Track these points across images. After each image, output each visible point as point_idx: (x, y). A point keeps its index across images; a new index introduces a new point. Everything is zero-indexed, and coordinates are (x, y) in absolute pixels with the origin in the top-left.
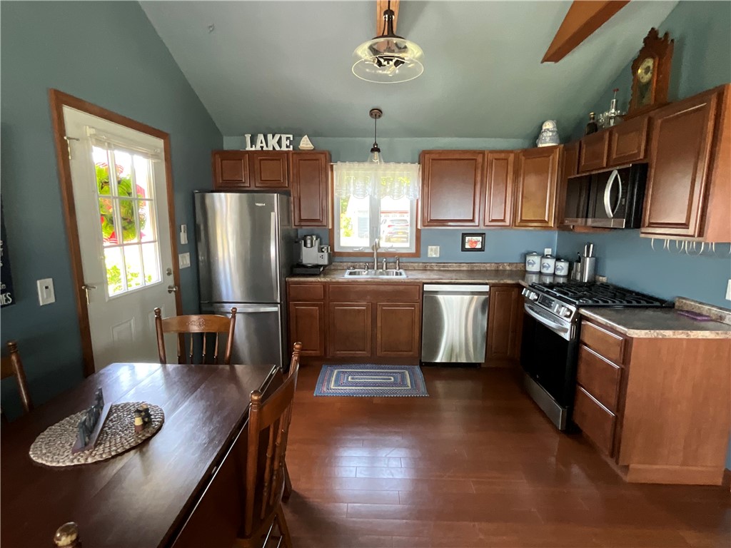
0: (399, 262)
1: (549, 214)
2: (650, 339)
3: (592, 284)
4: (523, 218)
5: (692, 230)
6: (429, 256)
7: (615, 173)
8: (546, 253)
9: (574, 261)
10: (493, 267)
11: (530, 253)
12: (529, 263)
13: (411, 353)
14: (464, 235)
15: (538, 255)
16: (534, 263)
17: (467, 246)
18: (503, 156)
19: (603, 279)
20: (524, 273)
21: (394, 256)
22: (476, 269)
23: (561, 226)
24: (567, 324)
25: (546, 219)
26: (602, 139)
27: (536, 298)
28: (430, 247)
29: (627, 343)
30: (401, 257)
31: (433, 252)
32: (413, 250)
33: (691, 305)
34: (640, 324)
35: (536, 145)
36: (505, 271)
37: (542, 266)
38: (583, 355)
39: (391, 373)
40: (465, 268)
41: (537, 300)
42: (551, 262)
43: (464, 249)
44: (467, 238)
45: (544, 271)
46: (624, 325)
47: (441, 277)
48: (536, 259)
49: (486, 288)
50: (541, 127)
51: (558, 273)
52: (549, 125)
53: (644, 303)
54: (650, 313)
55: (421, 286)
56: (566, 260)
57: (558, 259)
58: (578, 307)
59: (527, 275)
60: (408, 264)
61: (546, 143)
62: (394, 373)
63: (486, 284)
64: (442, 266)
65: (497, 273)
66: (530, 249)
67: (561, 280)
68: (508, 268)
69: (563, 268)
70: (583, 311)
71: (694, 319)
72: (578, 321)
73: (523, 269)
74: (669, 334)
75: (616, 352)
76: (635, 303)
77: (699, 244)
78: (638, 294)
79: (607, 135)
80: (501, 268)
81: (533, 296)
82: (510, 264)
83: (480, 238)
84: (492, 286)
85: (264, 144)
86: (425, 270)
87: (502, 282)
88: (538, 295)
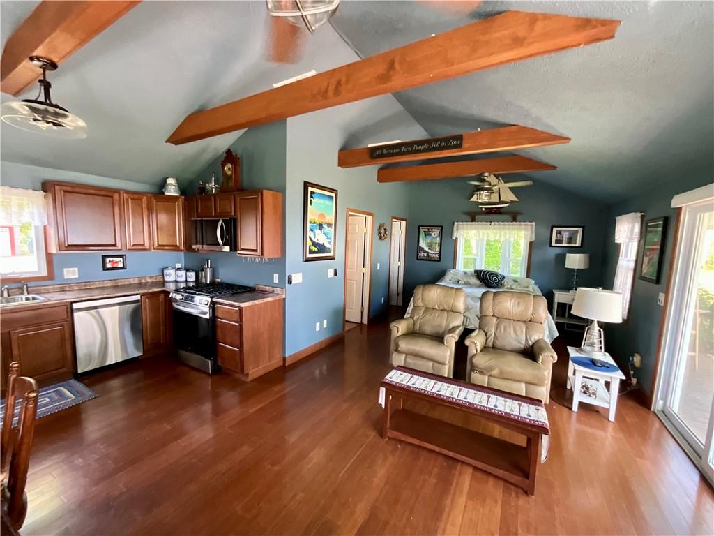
0: (27, 287)
1: (179, 241)
2: (249, 306)
3: (213, 284)
4: (160, 244)
5: (259, 252)
6: (66, 277)
7: (221, 221)
8: (177, 267)
9: (199, 271)
10: (136, 281)
11: (167, 268)
12: (167, 275)
13: (64, 369)
14: (104, 257)
15: (173, 268)
16: (170, 275)
17: (109, 266)
18: (136, 196)
19: (219, 280)
20: (164, 283)
21: (20, 282)
22: (120, 284)
23: (189, 248)
24: (207, 309)
25: (178, 244)
26: (210, 200)
27: (181, 297)
28: (65, 270)
29: (241, 310)
30: (29, 281)
31: (71, 273)
32: (44, 273)
33: (262, 287)
34: (243, 300)
35: (163, 193)
36: (147, 282)
37: (176, 276)
38: (219, 324)
39: (45, 394)
40: (109, 285)
41: (182, 299)
42: (183, 273)
43: (105, 268)
44: (108, 260)
45: (179, 279)
46: (238, 302)
47: (89, 295)
48: (172, 272)
49: (138, 297)
50: (166, 182)
51: (189, 280)
52: (171, 181)
53: (243, 290)
54: (246, 295)
55: (69, 306)
56: (193, 271)
57: (187, 270)
58: (212, 298)
59: (166, 284)
60: (39, 288)
61: (170, 192)
62: (47, 394)
63: (137, 294)
64: (83, 285)
65: (140, 285)
66: (166, 265)
67: (192, 285)
68: (149, 280)
69: (192, 276)
70: (215, 300)
71: (264, 293)
72: (213, 306)
73: (162, 280)
74: (256, 302)
75: (236, 317)
76: (239, 291)
77: (262, 259)
78: (239, 286)
79: (213, 198)
80: (143, 281)
81: (179, 297)
82: (151, 277)
83: (121, 259)
84: (142, 295)
86: (63, 290)
87: (150, 291)
88: (183, 295)
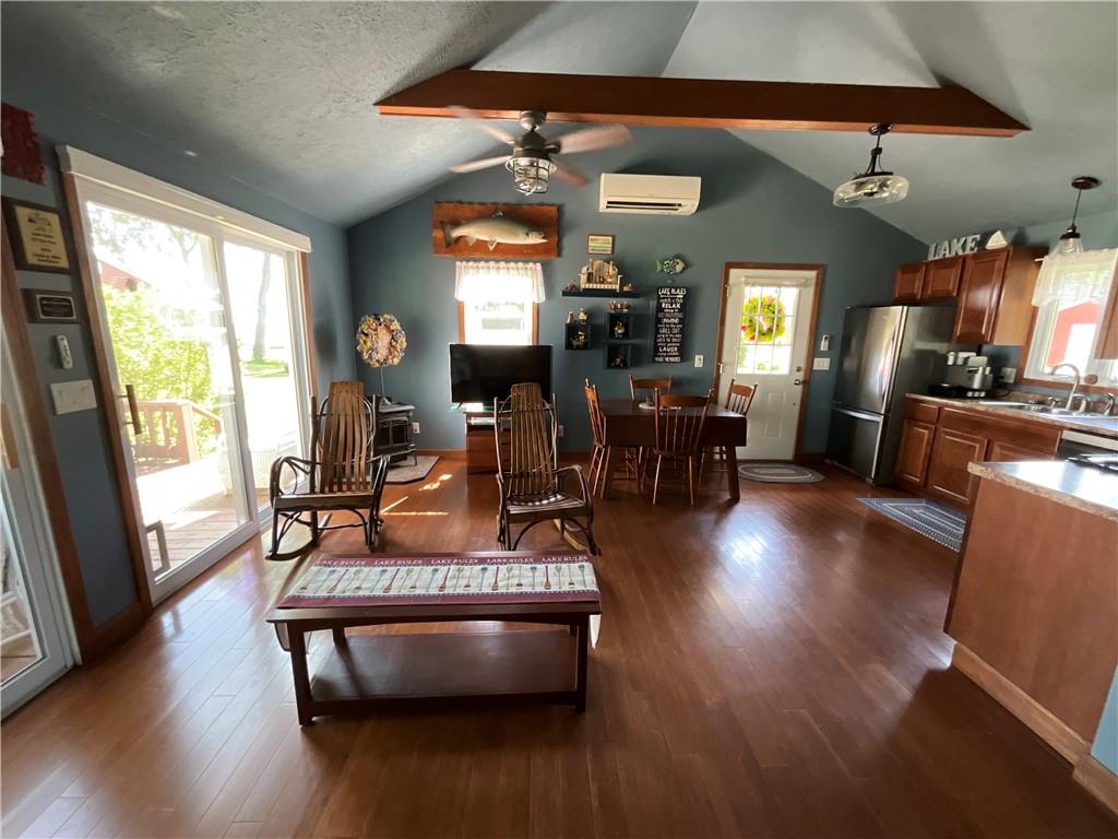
85: (947, 252)
